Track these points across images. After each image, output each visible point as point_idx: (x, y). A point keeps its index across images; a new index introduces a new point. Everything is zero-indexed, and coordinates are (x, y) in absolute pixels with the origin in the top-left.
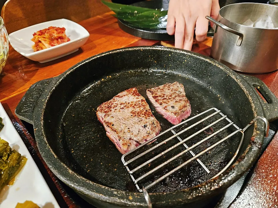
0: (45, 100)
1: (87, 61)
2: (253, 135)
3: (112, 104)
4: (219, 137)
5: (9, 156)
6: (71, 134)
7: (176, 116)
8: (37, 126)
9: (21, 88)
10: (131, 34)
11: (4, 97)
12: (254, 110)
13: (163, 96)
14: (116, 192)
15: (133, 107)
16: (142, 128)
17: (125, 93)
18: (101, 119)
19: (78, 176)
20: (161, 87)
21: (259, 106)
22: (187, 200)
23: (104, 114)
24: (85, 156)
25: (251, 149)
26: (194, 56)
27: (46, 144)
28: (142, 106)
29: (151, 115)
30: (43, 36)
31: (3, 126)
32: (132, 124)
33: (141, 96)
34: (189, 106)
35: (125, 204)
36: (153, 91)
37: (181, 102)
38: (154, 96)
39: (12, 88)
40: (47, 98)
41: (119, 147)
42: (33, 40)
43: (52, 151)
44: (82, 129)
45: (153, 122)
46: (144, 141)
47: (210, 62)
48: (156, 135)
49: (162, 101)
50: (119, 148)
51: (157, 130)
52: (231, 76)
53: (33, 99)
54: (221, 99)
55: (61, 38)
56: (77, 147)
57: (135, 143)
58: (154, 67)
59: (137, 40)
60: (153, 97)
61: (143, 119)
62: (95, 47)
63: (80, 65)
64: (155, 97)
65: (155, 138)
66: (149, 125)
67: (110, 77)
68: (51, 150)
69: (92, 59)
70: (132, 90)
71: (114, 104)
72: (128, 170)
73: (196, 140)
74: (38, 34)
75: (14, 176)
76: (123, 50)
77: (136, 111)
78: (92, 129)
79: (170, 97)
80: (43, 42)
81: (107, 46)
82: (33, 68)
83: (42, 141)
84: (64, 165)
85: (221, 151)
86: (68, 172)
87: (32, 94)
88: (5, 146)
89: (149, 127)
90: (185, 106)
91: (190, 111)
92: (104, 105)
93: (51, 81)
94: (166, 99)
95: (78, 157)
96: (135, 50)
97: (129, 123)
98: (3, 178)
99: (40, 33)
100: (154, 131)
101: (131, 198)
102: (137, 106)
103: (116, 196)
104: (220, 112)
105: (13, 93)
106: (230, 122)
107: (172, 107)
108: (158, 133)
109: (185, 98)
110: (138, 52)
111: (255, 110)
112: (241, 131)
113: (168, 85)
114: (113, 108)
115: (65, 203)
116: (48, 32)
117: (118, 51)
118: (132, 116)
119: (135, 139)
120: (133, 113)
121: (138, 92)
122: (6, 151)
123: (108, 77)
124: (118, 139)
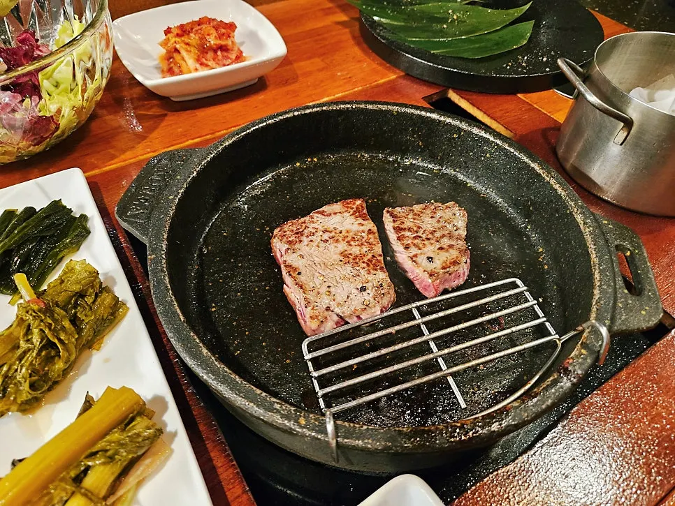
0: (174, 199)
1: (270, 122)
2: (572, 355)
3: (306, 227)
4: (512, 341)
5: (97, 296)
6: (215, 272)
7: (430, 281)
8: (153, 251)
9: (128, 154)
10: (383, 59)
11: (93, 169)
12: (594, 303)
13: (415, 229)
14: (279, 406)
15: (348, 242)
16: (356, 291)
17: (337, 207)
18: (278, 255)
19: (216, 363)
20: (417, 208)
21: (609, 297)
22: (402, 447)
23: (287, 246)
24: (235, 323)
25: (555, 382)
26: (509, 148)
27: (168, 290)
28: (365, 244)
29: (381, 269)
30: (185, 39)
31: (89, 232)
32: (338, 279)
33: (370, 221)
34: (466, 263)
35: (291, 429)
36: (399, 215)
37: (451, 250)
38: (396, 226)
39: (110, 150)
40: (179, 193)
41: (304, 320)
42: (164, 44)
43: (176, 306)
44: (237, 267)
45: (382, 284)
46: (355, 319)
47: (541, 172)
48: (382, 311)
49: (412, 241)
50: (302, 322)
51: (386, 301)
52: (575, 216)
53: (151, 191)
54: (543, 259)
55: (223, 48)
56: (222, 301)
57: (336, 318)
58: (416, 156)
59: (393, 77)
60: (394, 228)
61: (363, 272)
62: (295, 79)
63: (254, 128)
64: (398, 230)
65: (379, 317)
66: (370, 288)
67: (315, 160)
68: (175, 303)
69: (281, 117)
70: (354, 204)
71: (310, 229)
72: (311, 368)
73: (461, 336)
74: (175, 33)
75: (102, 336)
76: (354, 107)
77: (351, 252)
78: (257, 272)
79: (431, 236)
80: (184, 53)
81: (322, 81)
82: (155, 111)
83: (160, 282)
84: (196, 337)
85: (507, 370)
86: (200, 351)
87: (151, 179)
88: (93, 277)
89: (371, 292)
90: (455, 263)
91: (464, 274)
92: (289, 227)
93: (191, 156)
94: (420, 237)
95: (221, 321)
96: (381, 111)
97: (331, 275)
98: (85, 335)
99: (179, 32)
100: (378, 302)
101: (303, 421)
102: (357, 243)
103: (278, 411)
104: (526, 291)
105: (113, 162)
106: (541, 316)
107: (428, 258)
108: (386, 308)
109: (462, 245)
110: (385, 115)
111: (596, 303)
112: (557, 341)
113: (433, 207)
114: (307, 237)
115: (188, 402)
116: (197, 31)
117: (343, 106)
118: (341, 261)
119: (337, 310)
120: (346, 256)
121: (365, 211)
122: (92, 287)
123: (309, 160)
124: (303, 303)
